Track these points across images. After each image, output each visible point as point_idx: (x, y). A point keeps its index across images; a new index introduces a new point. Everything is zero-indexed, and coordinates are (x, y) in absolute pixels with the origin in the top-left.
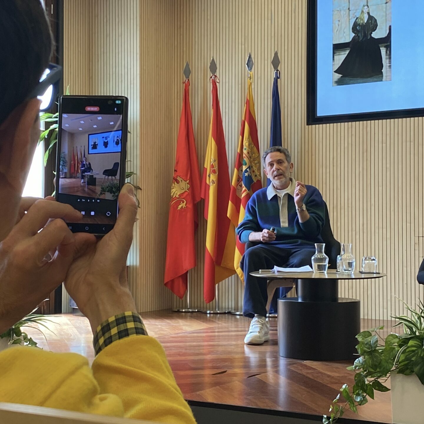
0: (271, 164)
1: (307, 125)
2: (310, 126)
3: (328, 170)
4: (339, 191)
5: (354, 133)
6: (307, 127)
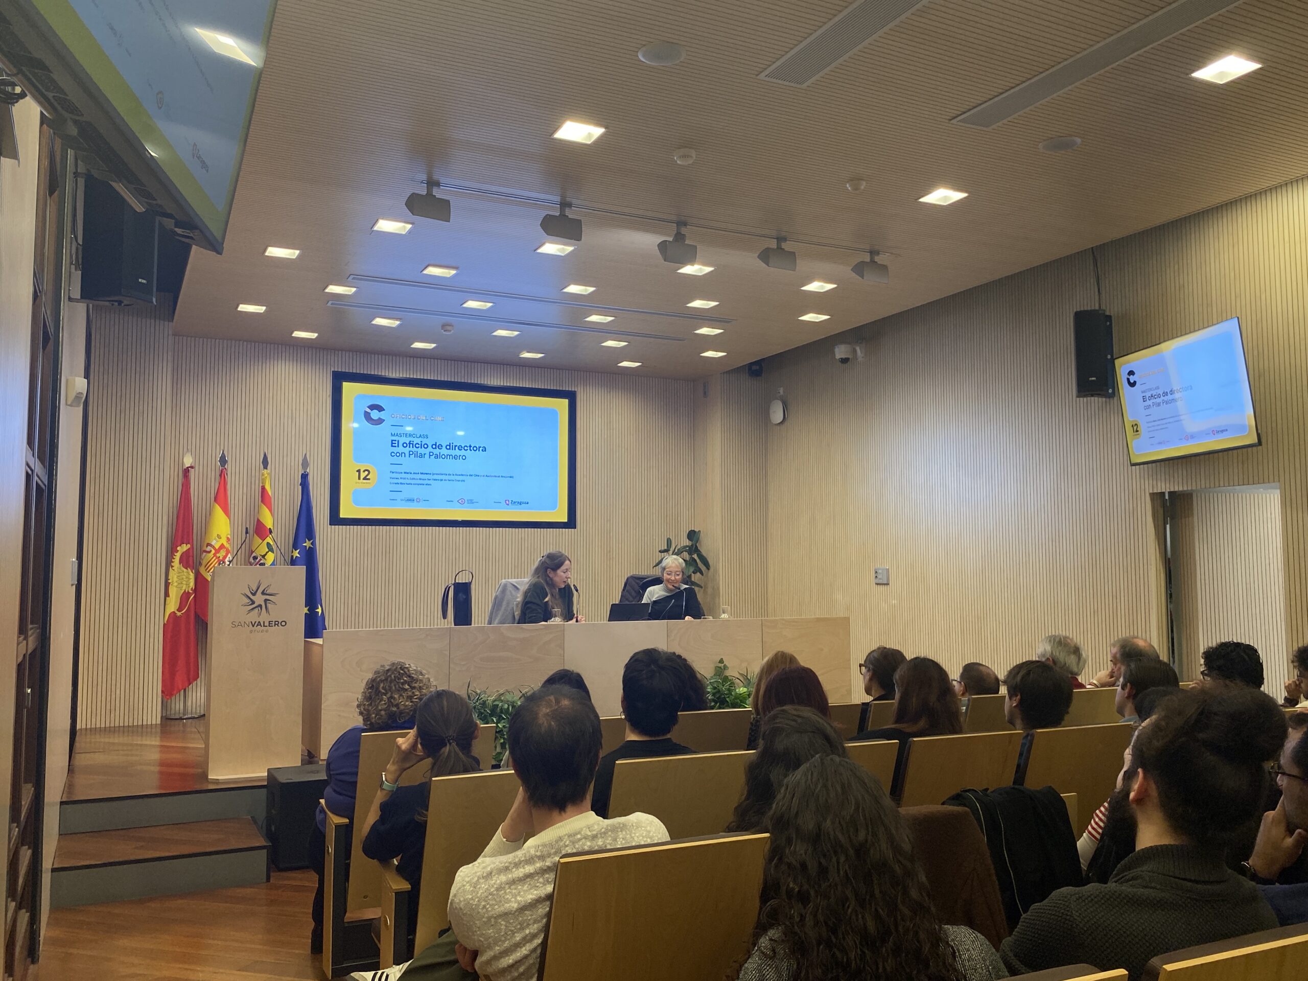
2: (333, 527)
6: (329, 526)
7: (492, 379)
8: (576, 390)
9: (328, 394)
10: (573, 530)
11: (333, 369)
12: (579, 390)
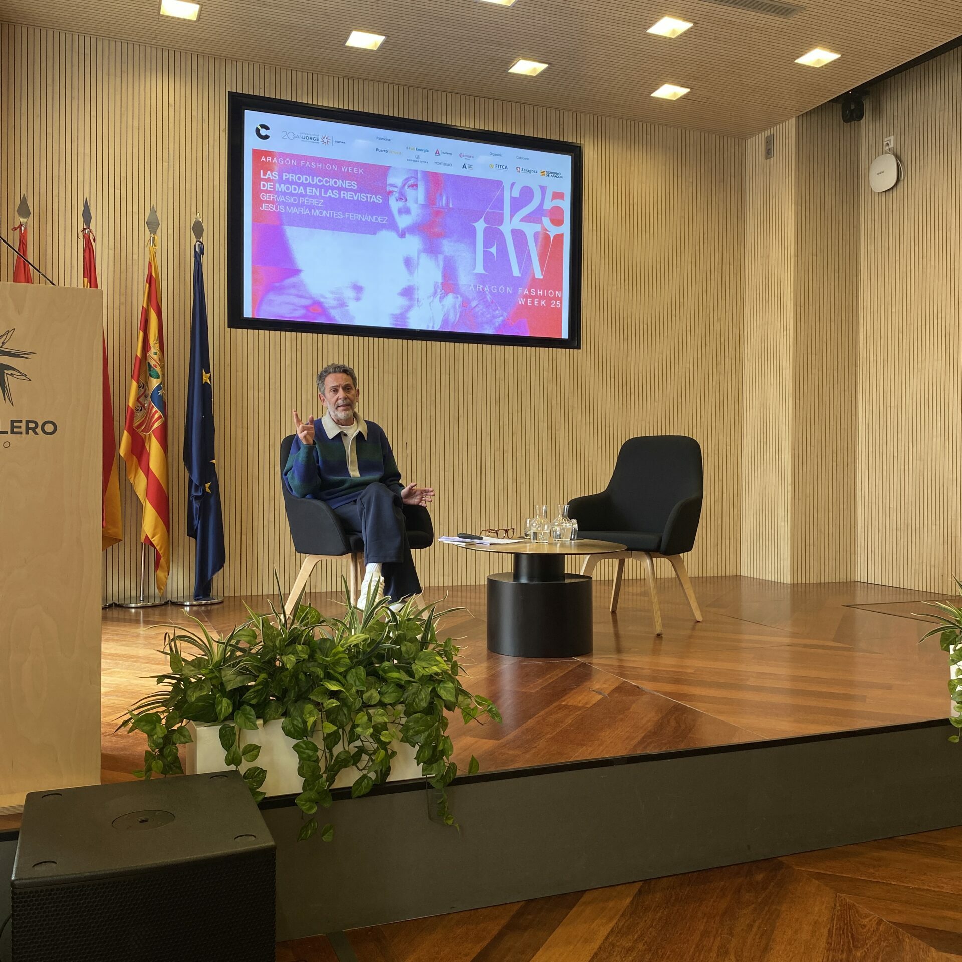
0: (335, 390)
1: (228, 327)
2: (234, 330)
3: (261, 394)
4: (277, 424)
5: (299, 347)
6: (230, 330)
7: (463, 118)
8: (583, 142)
9: (223, 127)
10: (576, 350)
11: (229, 89)
12: (587, 143)
